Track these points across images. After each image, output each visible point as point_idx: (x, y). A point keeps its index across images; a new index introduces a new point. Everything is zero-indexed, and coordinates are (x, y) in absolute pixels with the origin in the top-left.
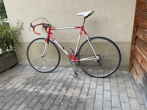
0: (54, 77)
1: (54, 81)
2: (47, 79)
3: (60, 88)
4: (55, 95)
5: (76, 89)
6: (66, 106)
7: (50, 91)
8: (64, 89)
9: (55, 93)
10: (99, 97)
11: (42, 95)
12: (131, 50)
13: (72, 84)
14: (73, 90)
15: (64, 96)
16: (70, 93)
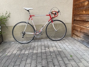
1: (37, 46)
4: (45, 52)
6: (55, 55)
7: (39, 51)
8: (47, 49)
9: (43, 51)
11: (37, 53)
12: (72, 27)
13: (49, 46)
14: (52, 48)
15: (50, 51)
16: (51, 50)
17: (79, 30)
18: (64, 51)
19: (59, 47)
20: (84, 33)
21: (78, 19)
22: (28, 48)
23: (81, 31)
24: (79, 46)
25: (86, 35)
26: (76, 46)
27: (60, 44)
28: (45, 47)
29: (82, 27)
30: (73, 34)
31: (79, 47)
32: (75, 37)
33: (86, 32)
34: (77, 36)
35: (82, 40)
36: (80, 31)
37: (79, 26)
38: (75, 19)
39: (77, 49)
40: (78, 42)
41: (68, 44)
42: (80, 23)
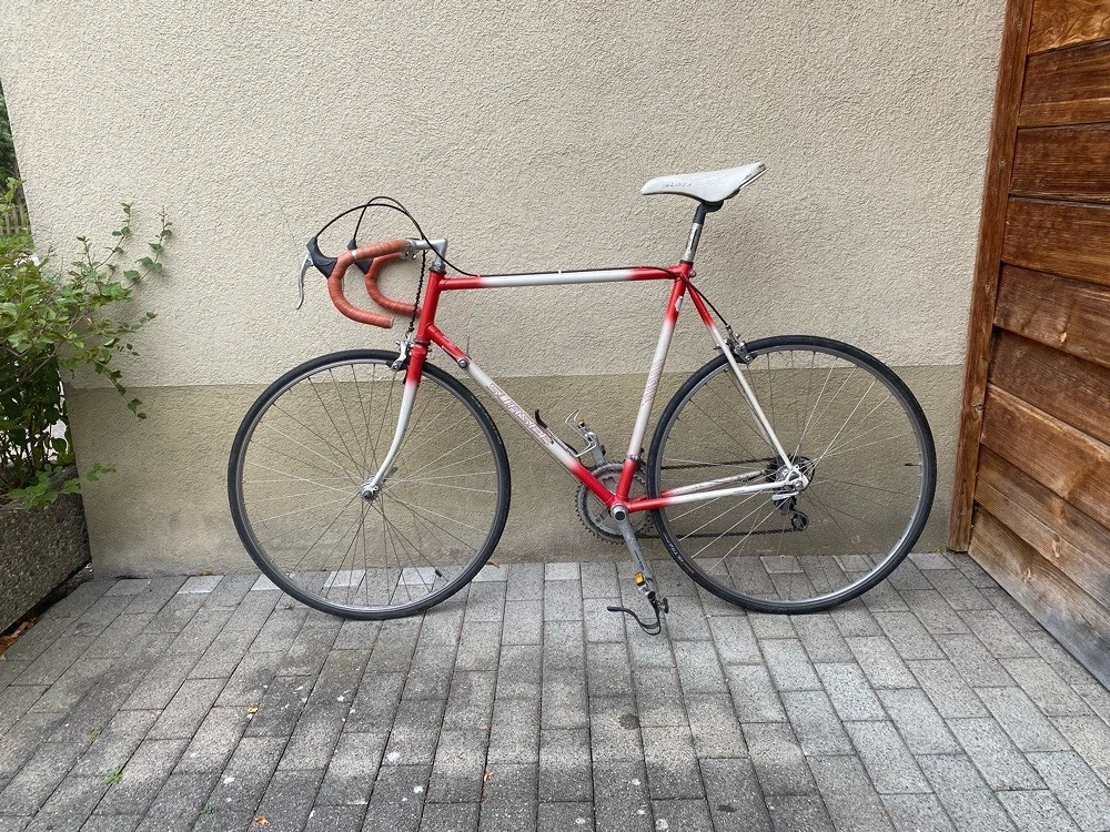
0: (479, 646)
1: (493, 668)
2: (432, 660)
3: (579, 718)
4: (576, 775)
5: (693, 709)
8: (609, 722)
9: (564, 758)
10: (877, 740)
13: (646, 679)
14: (674, 717)
15: (645, 770)
16: (669, 747)
17: (1060, 484)
18: (835, 778)
19: (773, 713)
21: (1053, 330)
22: (380, 696)
23: (1087, 500)
24: (1049, 716)
26: (1010, 706)
27: (788, 662)
28: (589, 701)
30: (975, 510)
31: (1041, 731)
32: (998, 561)
34: (1029, 554)
35: (1087, 628)
36: (1072, 502)
37: (1057, 426)
38: (1014, 324)
39: (1016, 772)
40: (1041, 643)
41: (889, 673)
42: (1076, 399)
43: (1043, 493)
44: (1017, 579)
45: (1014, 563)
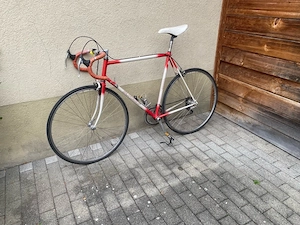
17: (241, 95)
20: (261, 107)
21: (239, 62)
23: (249, 98)
25: (265, 111)
29: (254, 88)
33: (266, 104)
34: (232, 109)
35: (249, 123)
36: (245, 98)
37: (240, 82)
38: (227, 60)
40: (239, 128)
43: (237, 97)
44: (228, 114)
45: (228, 112)
